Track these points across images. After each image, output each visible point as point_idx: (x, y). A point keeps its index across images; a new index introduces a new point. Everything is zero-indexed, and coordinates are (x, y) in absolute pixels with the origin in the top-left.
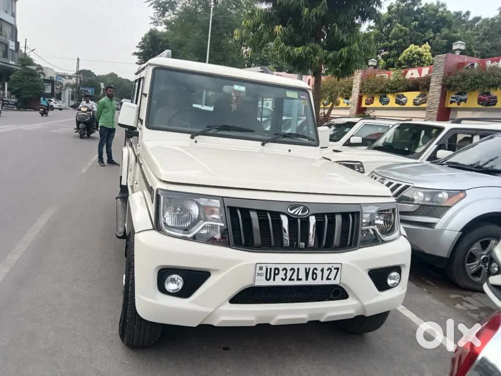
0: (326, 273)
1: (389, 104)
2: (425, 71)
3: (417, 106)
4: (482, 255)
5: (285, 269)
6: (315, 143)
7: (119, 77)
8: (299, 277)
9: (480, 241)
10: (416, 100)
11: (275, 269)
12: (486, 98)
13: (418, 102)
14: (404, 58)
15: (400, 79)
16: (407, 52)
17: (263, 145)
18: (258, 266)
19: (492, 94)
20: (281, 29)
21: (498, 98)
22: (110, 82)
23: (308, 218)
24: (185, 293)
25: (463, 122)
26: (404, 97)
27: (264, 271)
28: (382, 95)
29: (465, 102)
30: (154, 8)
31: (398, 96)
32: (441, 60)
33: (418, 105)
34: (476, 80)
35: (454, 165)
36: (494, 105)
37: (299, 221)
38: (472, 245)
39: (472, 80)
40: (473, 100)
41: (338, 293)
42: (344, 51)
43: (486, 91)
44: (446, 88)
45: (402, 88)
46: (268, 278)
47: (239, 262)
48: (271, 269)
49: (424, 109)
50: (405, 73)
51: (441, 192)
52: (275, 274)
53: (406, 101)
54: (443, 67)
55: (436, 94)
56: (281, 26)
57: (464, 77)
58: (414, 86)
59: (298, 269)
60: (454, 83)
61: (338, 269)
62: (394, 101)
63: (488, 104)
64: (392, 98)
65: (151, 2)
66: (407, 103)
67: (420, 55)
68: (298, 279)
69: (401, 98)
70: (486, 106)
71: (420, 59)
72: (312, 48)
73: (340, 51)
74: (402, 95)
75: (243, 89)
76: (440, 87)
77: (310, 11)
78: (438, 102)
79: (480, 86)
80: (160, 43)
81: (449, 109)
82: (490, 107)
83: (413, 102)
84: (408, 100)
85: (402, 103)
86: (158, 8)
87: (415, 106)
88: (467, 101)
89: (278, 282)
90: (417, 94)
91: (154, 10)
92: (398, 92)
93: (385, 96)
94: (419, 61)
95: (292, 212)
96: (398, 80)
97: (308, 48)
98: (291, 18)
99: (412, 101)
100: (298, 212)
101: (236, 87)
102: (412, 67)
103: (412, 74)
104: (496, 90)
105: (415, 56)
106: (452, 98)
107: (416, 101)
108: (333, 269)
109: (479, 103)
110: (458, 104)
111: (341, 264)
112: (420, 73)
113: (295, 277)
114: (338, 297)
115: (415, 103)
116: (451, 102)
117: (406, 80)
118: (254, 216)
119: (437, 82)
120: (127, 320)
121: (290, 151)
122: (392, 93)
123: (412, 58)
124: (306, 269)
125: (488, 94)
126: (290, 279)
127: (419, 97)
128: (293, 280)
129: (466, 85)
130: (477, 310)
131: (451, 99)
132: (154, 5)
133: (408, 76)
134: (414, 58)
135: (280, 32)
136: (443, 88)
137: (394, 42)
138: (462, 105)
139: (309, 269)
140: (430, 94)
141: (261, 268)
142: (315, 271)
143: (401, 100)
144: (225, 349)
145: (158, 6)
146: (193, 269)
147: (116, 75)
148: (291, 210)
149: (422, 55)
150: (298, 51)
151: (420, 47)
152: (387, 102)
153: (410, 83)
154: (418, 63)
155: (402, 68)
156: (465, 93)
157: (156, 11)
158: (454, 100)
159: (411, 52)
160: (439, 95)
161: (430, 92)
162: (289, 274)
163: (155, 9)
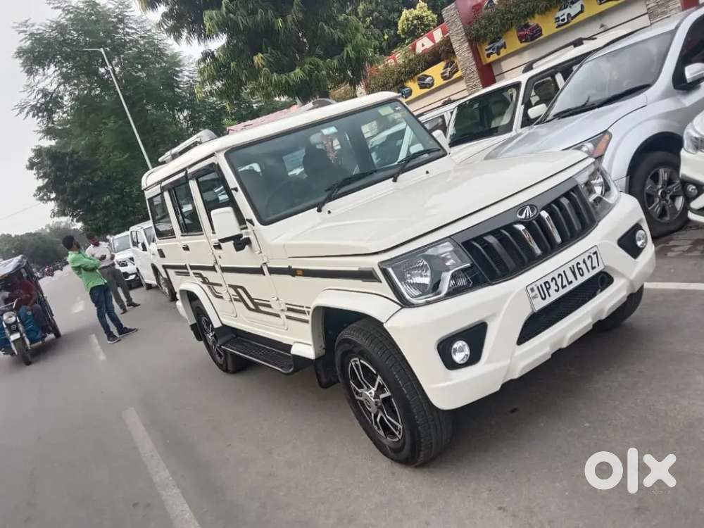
0: (589, 262)
1: (413, 93)
2: (438, 35)
3: (449, 79)
4: (658, 191)
5: (560, 275)
6: (441, 153)
7: (13, 236)
8: (570, 281)
9: (649, 177)
10: (444, 73)
11: (545, 283)
12: (527, 32)
13: (448, 74)
14: (403, 30)
15: (410, 57)
16: (403, 22)
17: (395, 180)
18: (529, 288)
19: (531, 24)
20: (262, 58)
21: (540, 25)
22: (6, 248)
23: (540, 215)
24: (474, 358)
25: (534, 66)
26: (427, 76)
27: (536, 291)
28: (399, 87)
29: (505, 48)
30: (34, 116)
31: (419, 79)
32: (452, 12)
33: (450, 77)
34: (506, 16)
35: (566, 114)
36: (541, 35)
37: (534, 222)
38: (644, 185)
39: (501, 19)
40: (512, 41)
41: (603, 280)
42: (349, 48)
43: (523, 24)
44: (474, 42)
45: (420, 67)
46: (543, 296)
47: (508, 295)
48: (541, 285)
49: (460, 79)
50: (414, 48)
51: (583, 145)
52: (548, 289)
53: (433, 80)
54: (459, 19)
55: (467, 55)
56: (260, 55)
57: (490, 19)
58: (434, 57)
59: (564, 272)
60: (482, 31)
61: (595, 253)
62: (418, 87)
63: (533, 38)
64: (413, 85)
65: (26, 110)
66: (435, 82)
67: (420, 18)
68: (570, 283)
69: (424, 80)
70: (531, 40)
71: (422, 24)
72: (311, 64)
73: (345, 53)
74: (425, 75)
75: (333, 130)
76: (467, 44)
77: (285, 21)
78: (474, 63)
79: (513, 21)
80: (67, 158)
81: (490, 65)
82: (537, 40)
83: (442, 77)
84: (434, 77)
85: (429, 84)
86: (40, 114)
87: (447, 81)
88: (507, 46)
89: (554, 296)
90: (442, 64)
91: (36, 121)
92: (416, 74)
93: (404, 87)
94: (423, 27)
95: (523, 216)
96: (410, 60)
97: (307, 66)
98: (264, 40)
99: (440, 76)
100: (528, 212)
101: (326, 131)
102: (418, 37)
103: (423, 45)
104: (533, 17)
105: (415, 22)
106: (487, 50)
107: (445, 75)
108: (592, 255)
109: (521, 42)
110: (498, 54)
111: (595, 246)
112: (432, 39)
113: (565, 283)
114: (605, 285)
115: (445, 78)
116: (489, 56)
117: (419, 56)
118: (491, 239)
119: (460, 40)
120: (419, 427)
121: (427, 172)
122: (411, 79)
123: (412, 27)
124: (570, 268)
125: (527, 26)
126: (563, 287)
127: (446, 67)
128: (565, 286)
129: (497, 28)
130: (690, 248)
131: (487, 52)
132: (31, 114)
133: (419, 49)
134: (415, 26)
135: (263, 63)
136: (471, 45)
137: (368, 20)
138: (503, 52)
139: (573, 266)
140: (459, 58)
141: (532, 290)
142: (579, 266)
143: (425, 82)
144: (513, 411)
145: (38, 113)
146: (468, 328)
147: (9, 236)
148: (521, 214)
149: (423, 17)
150: (297, 74)
151: (415, 9)
152: (410, 93)
153: (426, 56)
154: (422, 29)
155: (407, 44)
156: (500, 38)
157: (39, 119)
158: (490, 51)
159: (408, 20)
160: (471, 54)
161: (458, 56)
162: (559, 281)
163: (36, 117)
